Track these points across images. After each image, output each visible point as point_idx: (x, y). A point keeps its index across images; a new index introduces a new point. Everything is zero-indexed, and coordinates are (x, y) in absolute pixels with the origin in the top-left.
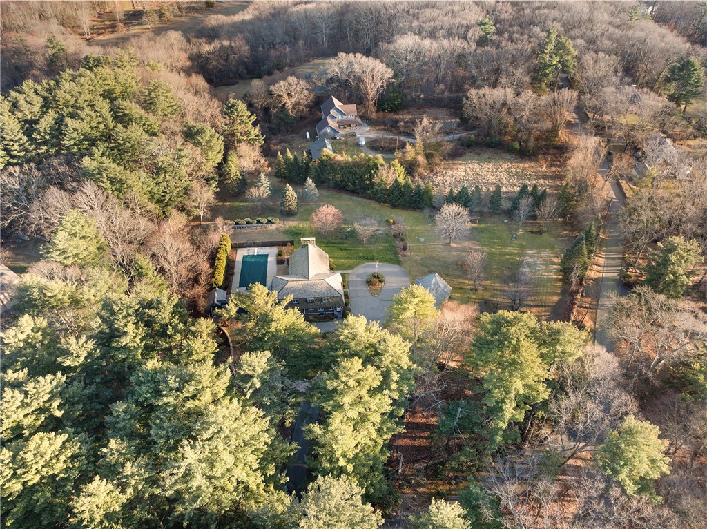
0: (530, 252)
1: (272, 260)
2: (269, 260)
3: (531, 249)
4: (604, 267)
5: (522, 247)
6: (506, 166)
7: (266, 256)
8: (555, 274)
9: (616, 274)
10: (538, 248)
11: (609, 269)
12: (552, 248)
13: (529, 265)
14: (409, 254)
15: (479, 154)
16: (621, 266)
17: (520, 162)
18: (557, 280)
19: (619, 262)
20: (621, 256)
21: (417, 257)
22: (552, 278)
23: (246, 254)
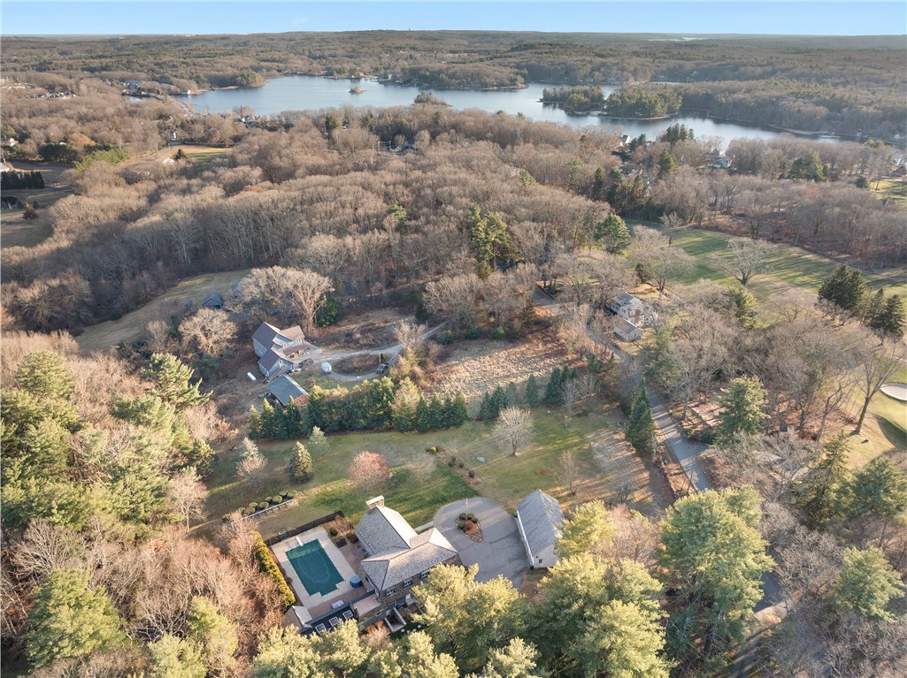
0: (590, 436)
1: (327, 544)
2: (323, 546)
3: (589, 433)
4: (661, 428)
5: (579, 434)
6: (503, 354)
7: (316, 542)
8: (628, 450)
9: (675, 432)
10: (594, 430)
11: (666, 429)
12: (606, 426)
13: (600, 450)
14: (480, 480)
15: (466, 349)
16: (674, 423)
17: (514, 347)
18: (633, 456)
19: (668, 420)
20: (666, 413)
21: (491, 481)
22: (628, 456)
23: (288, 549)
